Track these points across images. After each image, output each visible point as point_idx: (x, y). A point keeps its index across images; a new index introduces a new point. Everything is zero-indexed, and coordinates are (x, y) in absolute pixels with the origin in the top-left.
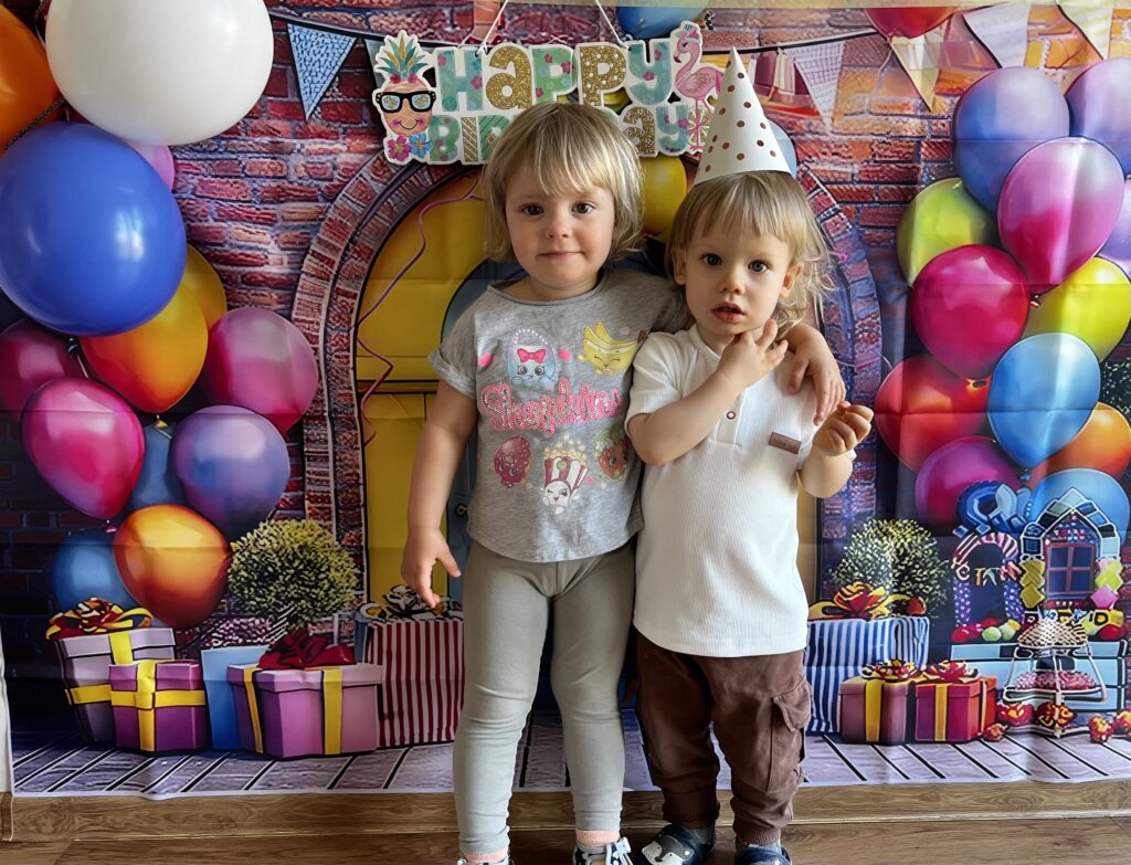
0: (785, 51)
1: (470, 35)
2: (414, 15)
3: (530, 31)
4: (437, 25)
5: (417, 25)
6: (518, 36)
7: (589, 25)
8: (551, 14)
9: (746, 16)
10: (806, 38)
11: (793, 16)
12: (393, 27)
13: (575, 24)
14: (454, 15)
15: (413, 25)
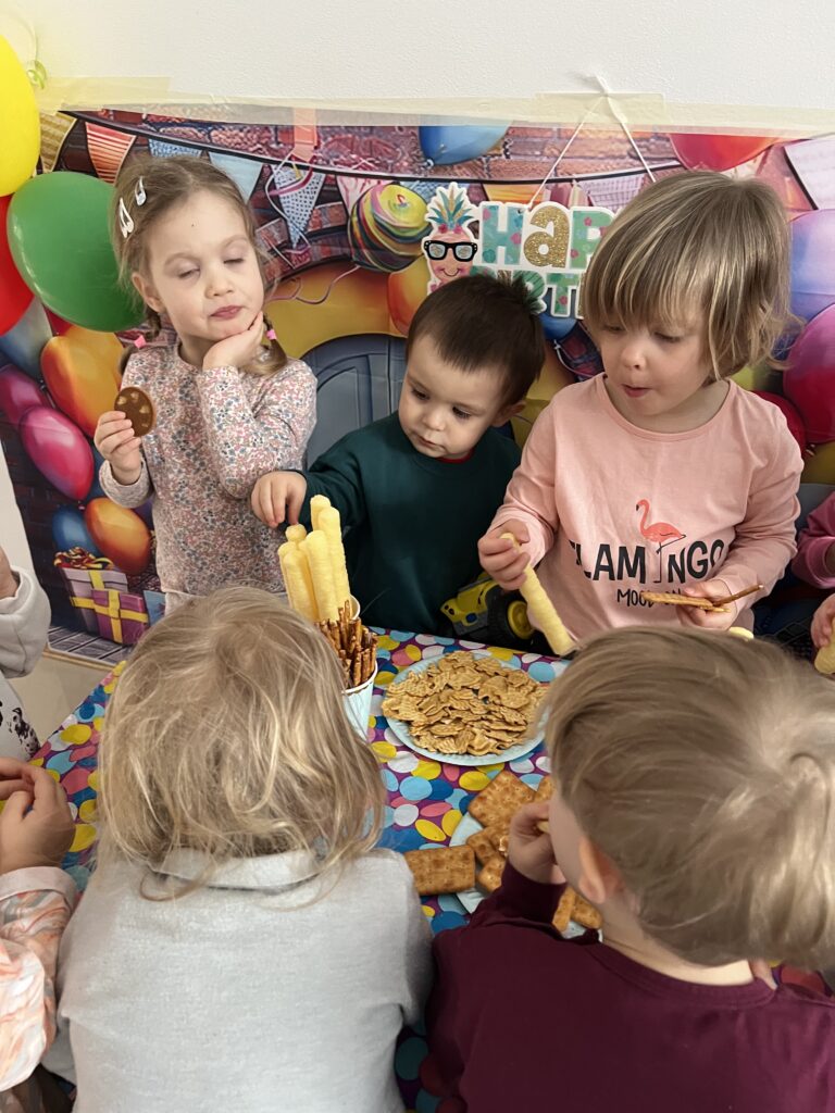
0: (581, 183)
1: (292, 153)
2: (245, 130)
3: (342, 153)
4: (263, 142)
5: (249, 140)
6: (331, 157)
7: (394, 149)
8: (360, 137)
9: (544, 145)
10: (603, 170)
11: (593, 148)
12: (229, 140)
13: (380, 146)
14: (279, 133)
15: (245, 140)
